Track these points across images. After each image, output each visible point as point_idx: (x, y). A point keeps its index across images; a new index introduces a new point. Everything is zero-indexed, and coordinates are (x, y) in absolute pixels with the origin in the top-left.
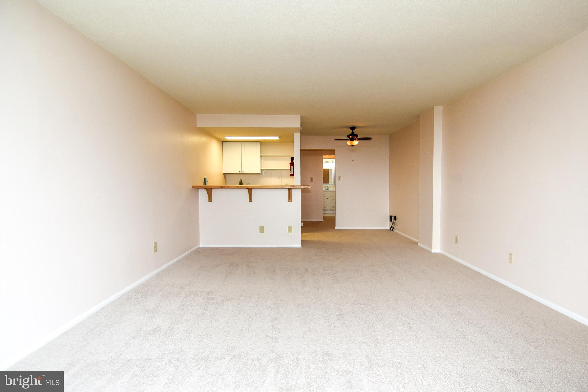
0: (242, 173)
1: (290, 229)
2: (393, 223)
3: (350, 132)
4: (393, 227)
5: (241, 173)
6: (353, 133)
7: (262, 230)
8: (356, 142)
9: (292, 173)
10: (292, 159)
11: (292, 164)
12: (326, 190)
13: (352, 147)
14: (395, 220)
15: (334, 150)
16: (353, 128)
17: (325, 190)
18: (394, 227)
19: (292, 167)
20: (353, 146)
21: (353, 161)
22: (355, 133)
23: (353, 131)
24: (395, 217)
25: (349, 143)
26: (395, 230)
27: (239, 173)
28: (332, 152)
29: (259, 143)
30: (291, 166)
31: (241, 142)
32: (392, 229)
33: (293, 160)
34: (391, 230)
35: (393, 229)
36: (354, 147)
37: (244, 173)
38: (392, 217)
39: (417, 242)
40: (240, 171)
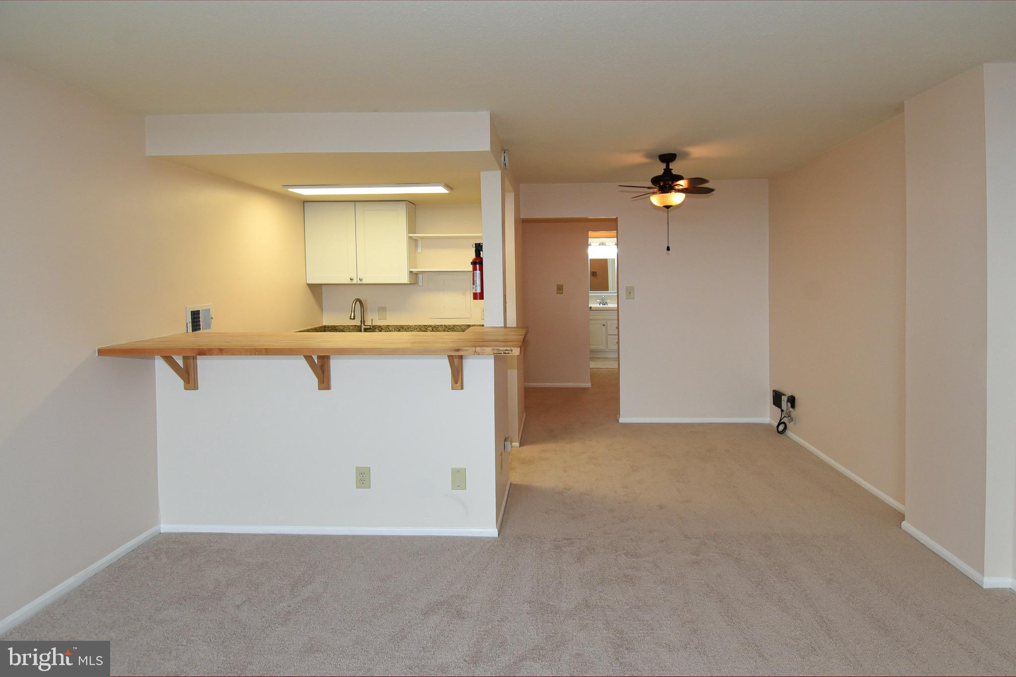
0: (359, 282)
1: (459, 478)
2: (787, 415)
3: (659, 169)
4: (783, 423)
5: (355, 282)
6: (668, 171)
7: (363, 478)
8: (676, 198)
9: (479, 291)
10: (479, 248)
11: (478, 262)
12: (601, 305)
13: (664, 214)
14: (793, 406)
15: (616, 220)
16: (667, 158)
17: (598, 306)
18: (787, 424)
19: (478, 272)
20: (668, 207)
21: (668, 249)
22: (674, 172)
23: (668, 166)
24: (792, 400)
25: (656, 200)
26: (789, 433)
27: (349, 282)
28: (609, 225)
29: (404, 202)
30: (475, 269)
31: (355, 202)
32: (781, 428)
33: (481, 252)
34: (778, 432)
35: (785, 428)
36: (672, 213)
37: (364, 282)
38: (783, 396)
39: (902, 514)
40: (352, 277)
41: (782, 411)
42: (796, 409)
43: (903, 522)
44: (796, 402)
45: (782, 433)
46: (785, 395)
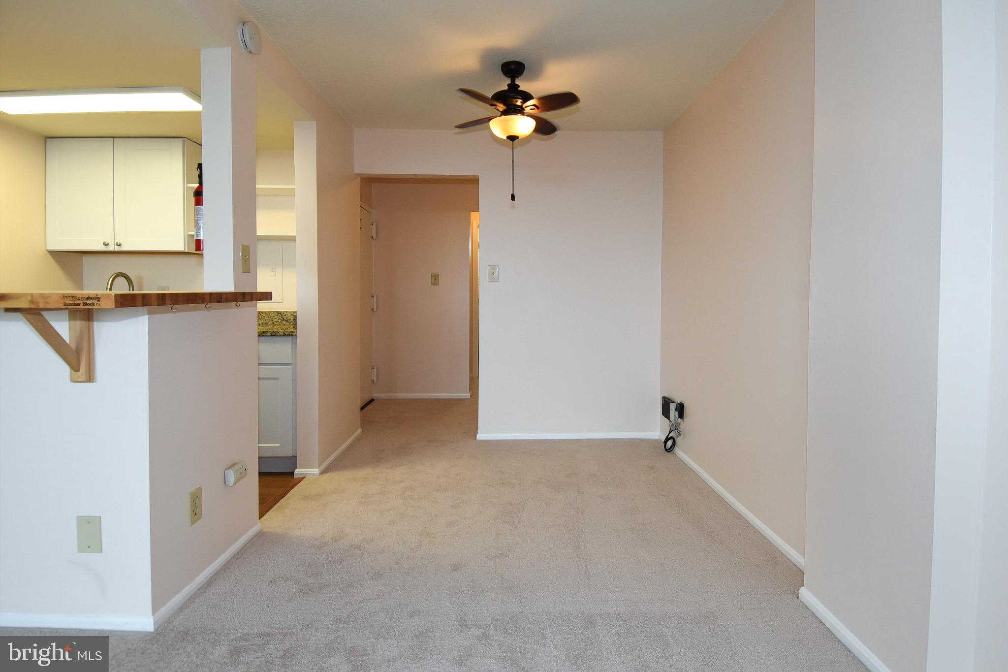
0: (117, 249)
2: (675, 428)
4: (672, 438)
5: (111, 248)
13: (508, 149)
14: (681, 415)
16: (512, 68)
18: (676, 440)
20: (512, 138)
21: (513, 199)
22: (521, 89)
23: (513, 81)
24: (681, 408)
25: (498, 129)
26: (677, 450)
27: (102, 248)
31: (112, 139)
32: (670, 443)
34: (666, 450)
35: (674, 444)
37: (124, 248)
38: (671, 404)
39: (801, 570)
40: (107, 241)
41: (670, 421)
42: (685, 420)
43: (802, 588)
44: (685, 409)
45: (669, 450)
46: (674, 402)
